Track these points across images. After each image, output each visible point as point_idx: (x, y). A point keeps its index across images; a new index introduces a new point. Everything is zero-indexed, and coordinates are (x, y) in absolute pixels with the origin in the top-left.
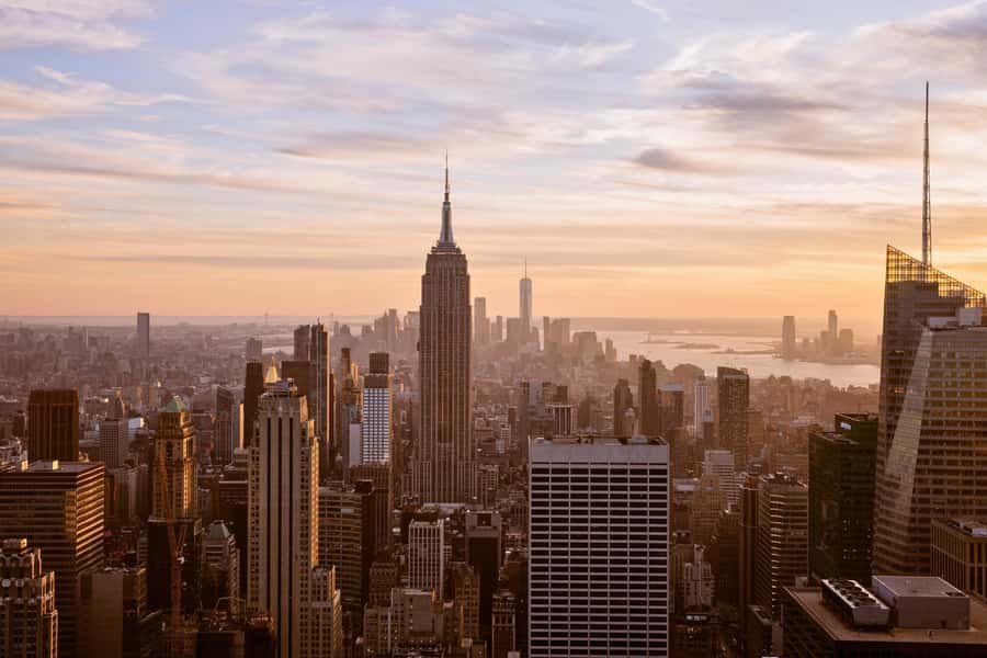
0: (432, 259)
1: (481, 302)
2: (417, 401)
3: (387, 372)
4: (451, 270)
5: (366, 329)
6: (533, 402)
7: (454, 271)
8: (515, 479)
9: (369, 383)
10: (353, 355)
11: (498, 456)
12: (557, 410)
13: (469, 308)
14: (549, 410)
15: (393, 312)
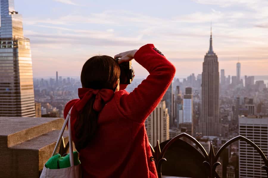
0: (206, 57)
1: (223, 71)
2: (201, 103)
3: (191, 93)
4: (212, 60)
5: (185, 80)
6: (241, 104)
7: (213, 61)
8: (235, 129)
9: (186, 97)
10: (180, 88)
11: (228, 121)
12: (249, 107)
13: (218, 73)
14: (246, 107)
15: (193, 74)
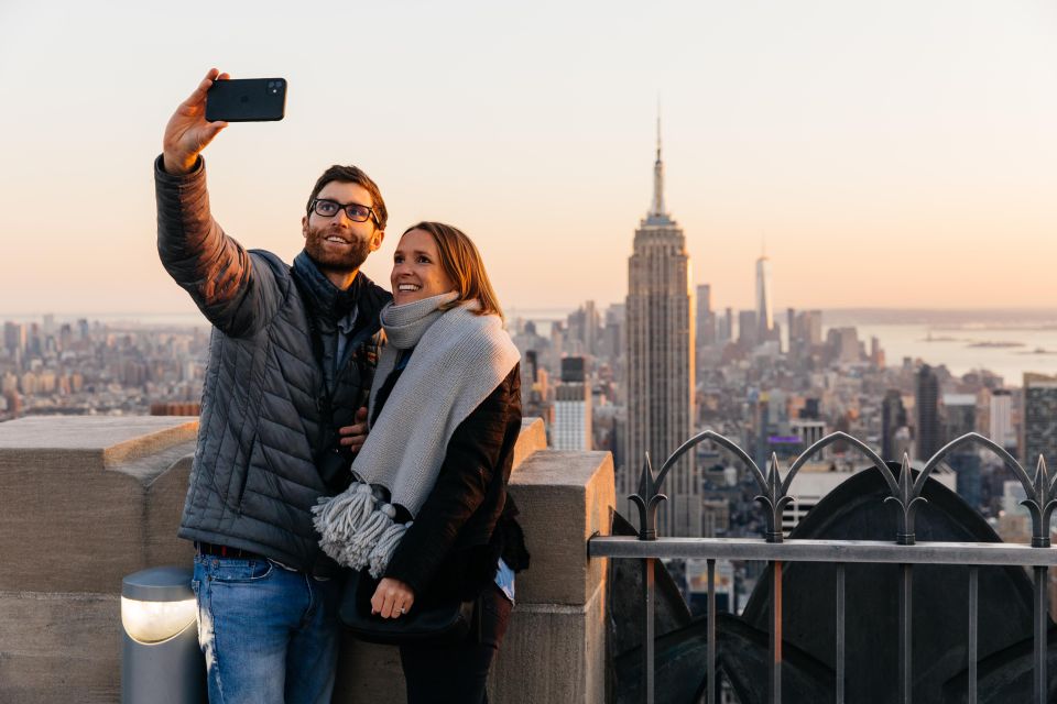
0: (640, 236)
1: (704, 290)
2: (622, 416)
3: (582, 379)
4: (665, 247)
5: (557, 326)
6: (773, 419)
7: (669, 251)
8: (751, 518)
9: (563, 396)
10: (541, 360)
11: (728, 488)
12: (805, 429)
13: (687, 299)
14: (795, 430)
15: (591, 305)
